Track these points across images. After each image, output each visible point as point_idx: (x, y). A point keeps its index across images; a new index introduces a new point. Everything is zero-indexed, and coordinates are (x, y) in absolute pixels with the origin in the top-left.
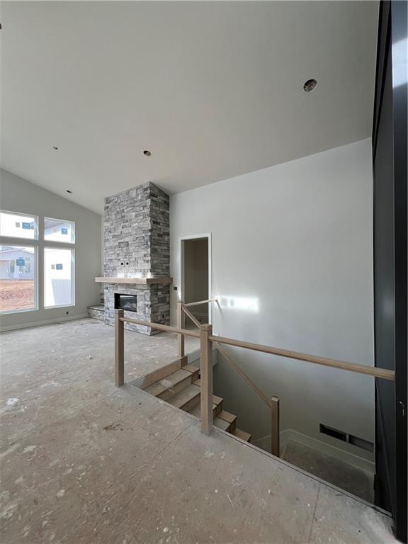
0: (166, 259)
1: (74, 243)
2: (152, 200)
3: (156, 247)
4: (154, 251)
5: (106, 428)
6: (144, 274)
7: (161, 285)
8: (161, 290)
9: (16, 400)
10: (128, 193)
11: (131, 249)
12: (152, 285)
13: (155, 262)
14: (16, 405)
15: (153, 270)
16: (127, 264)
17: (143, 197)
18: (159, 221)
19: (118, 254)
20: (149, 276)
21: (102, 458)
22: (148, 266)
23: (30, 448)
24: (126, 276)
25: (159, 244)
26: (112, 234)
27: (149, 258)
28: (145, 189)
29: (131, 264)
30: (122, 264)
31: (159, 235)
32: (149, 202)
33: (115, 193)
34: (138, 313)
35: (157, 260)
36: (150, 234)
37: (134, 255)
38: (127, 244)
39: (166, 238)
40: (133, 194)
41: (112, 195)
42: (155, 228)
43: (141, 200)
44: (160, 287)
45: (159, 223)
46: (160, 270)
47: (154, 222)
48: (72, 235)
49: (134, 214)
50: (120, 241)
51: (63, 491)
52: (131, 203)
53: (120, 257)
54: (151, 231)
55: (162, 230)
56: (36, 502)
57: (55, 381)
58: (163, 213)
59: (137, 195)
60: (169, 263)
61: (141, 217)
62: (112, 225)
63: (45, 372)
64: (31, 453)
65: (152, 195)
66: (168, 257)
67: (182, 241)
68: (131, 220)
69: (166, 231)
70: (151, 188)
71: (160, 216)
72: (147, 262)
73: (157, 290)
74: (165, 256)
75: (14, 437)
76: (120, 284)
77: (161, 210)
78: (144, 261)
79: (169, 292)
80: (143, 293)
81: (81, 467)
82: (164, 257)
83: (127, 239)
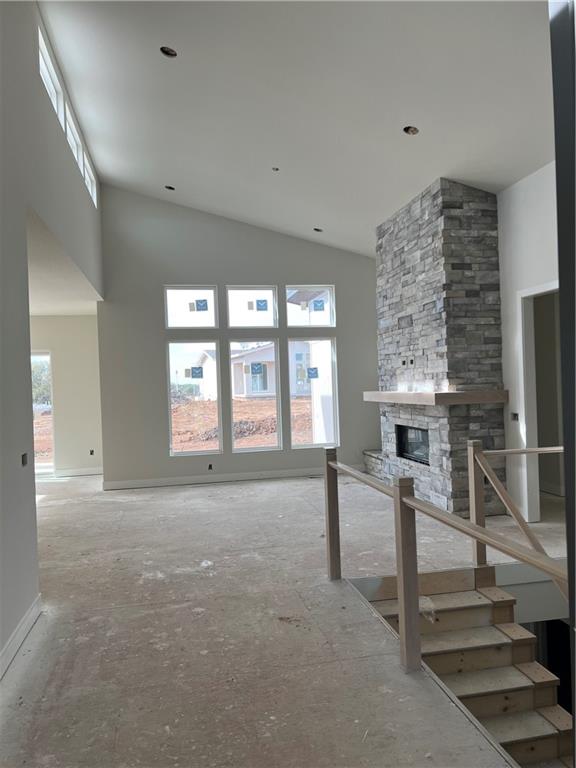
0: (491, 347)
1: (334, 325)
2: (449, 218)
3: (462, 321)
4: (455, 333)
5: (281, 619)
6: (438, 384)
7: (479, 407)
8: (477, 419)
9: (210, 563)
10: (409, 210)
11: (417, 329)
12: (452, 408)
13: (460, 355)
14: (208, 568)
15: (453, 374)
16: (412, 362)
17: (430, 214)
18: (468, 260)
19: (398, 342)
20: (446, 388)
21: (257, 642)
22: (442, 366)
23: (200, 610)
24: (410, 389)
25: (469, 313)
26: (387, 302)
27: (444, 349)
28: (435, 197)
29: (417, 362)
30: (404, 363)
31: (470, 294)
32: (441, 222)
33: (389, 215)
34: (432, 468)
35: (465, 350)
36: (444, 295)
37: (421, 344)
38: (410, 320)
39: (490, 298)
40: (417, 210)
41: (384, 221)
42: (456, 278)
43: (430, 222)
44: (474, 413)
45: (469, 267)
46: (472, 375)
47: (454, 267)
48: (332, 312)
49: (418, 254)
50: (400, 315)
51: (206, 652)
52: (414, 232)
53: (402, 349)
54: (446, 287)
55: (478, 281)
56: (182, 650)
57: (259, 554)
58: (479, 241)
59: (423, 212)
60: (500, 356)
61: (430, 259)
62: (388, 282)
63: (255, 541)
64: (198, 614)
65: (447, 206)
66: (498, 341)
67: (525, 299)
68: (414, 267)
69: (490, 280)
70: (443, 191)
71: (472, 248)
72: (442, 356)
73: (468, 419)
74: (487, 341)
75: (192, 596)
76: (402, 405)
77: (474, 233)
78: (437, 354)
79: (501, 425)
80: (437, 425)
81: (232, 641)
82: (486, 343)
83: (409, 311)
